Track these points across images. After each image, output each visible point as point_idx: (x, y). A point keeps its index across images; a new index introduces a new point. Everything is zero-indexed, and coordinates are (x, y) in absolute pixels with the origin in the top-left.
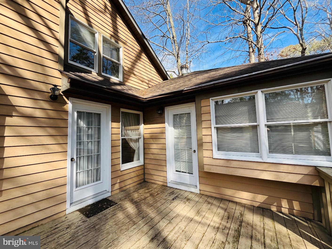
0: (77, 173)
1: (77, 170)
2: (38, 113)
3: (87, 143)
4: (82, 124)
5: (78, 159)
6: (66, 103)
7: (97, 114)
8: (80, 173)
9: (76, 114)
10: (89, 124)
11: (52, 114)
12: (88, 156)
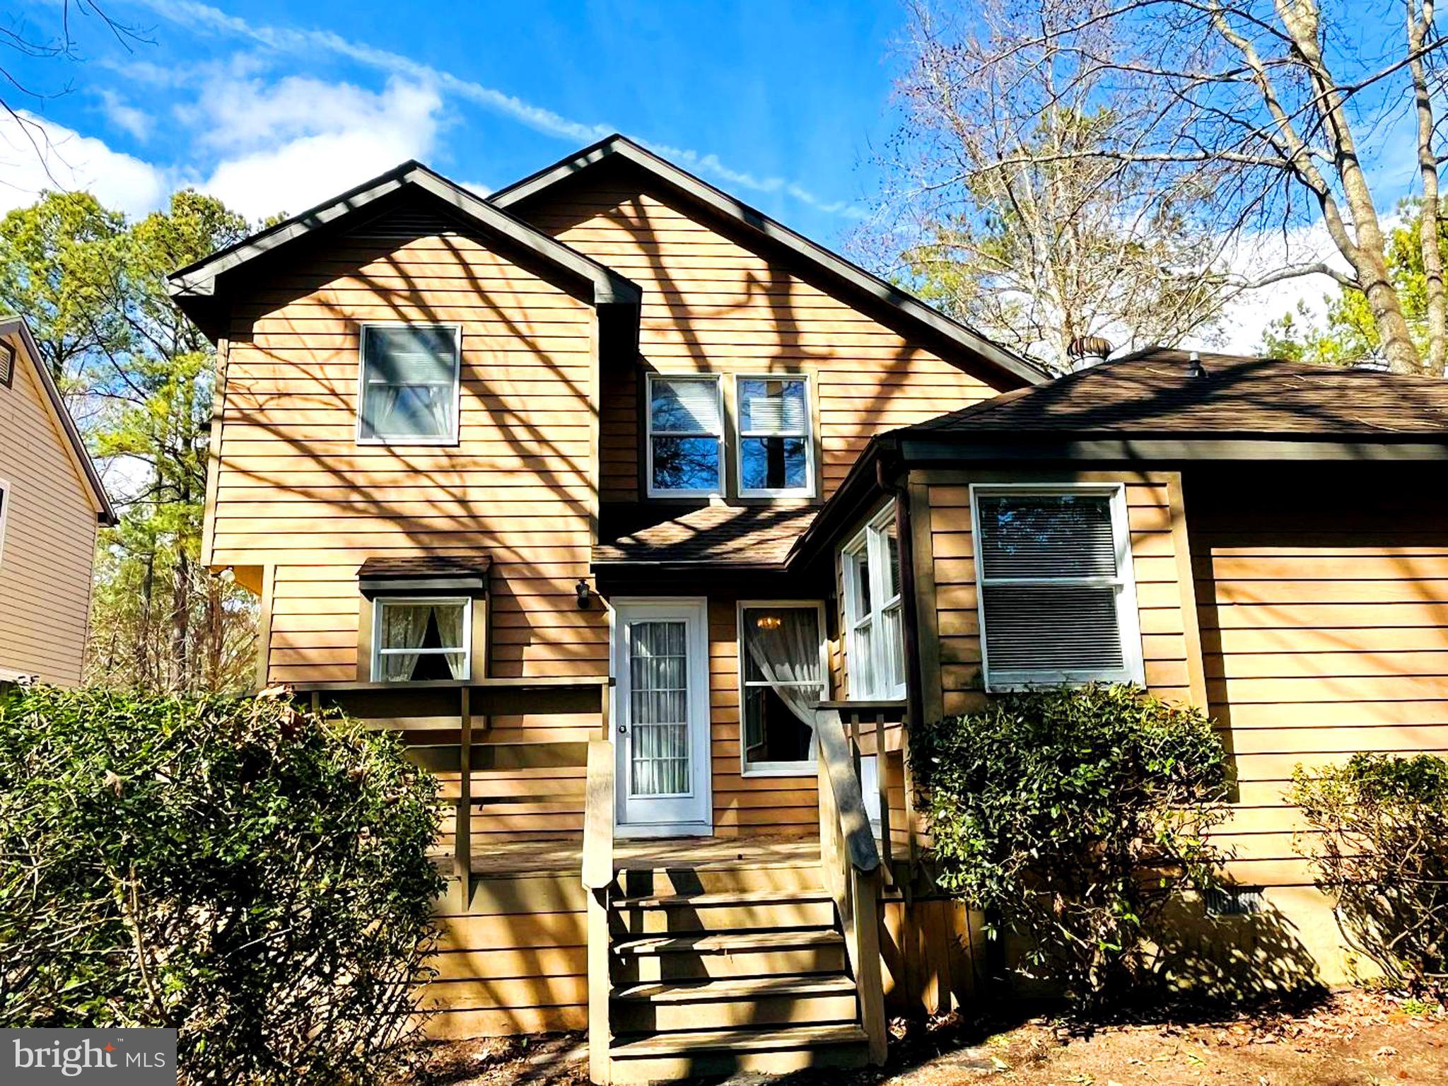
0: (633, 763)
1: (633, 756)
2: (567, 636)
3: (655, 696)
4: (644, 651)
5: (637, 730)
6: (606, 610)
7: (678, 624)
8: (642, 762)
9: (627, 630)
10: (657, 649)
11: (589, 635)
12: (659, 727)
